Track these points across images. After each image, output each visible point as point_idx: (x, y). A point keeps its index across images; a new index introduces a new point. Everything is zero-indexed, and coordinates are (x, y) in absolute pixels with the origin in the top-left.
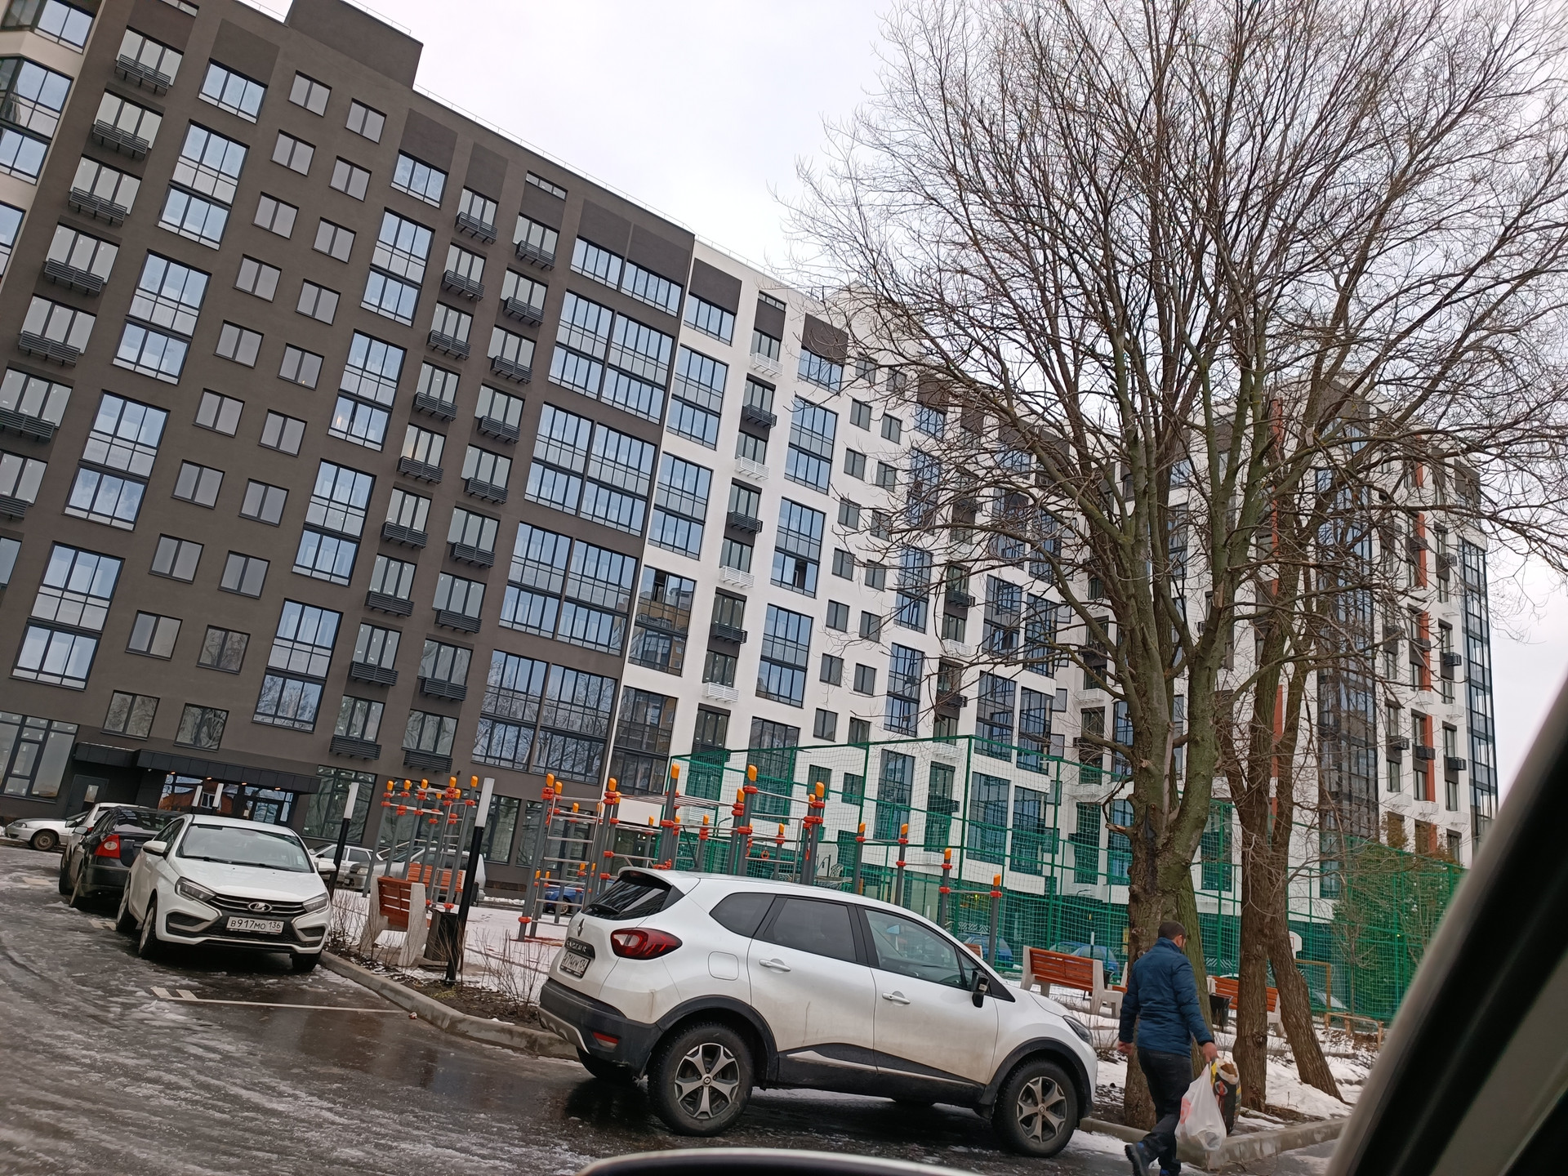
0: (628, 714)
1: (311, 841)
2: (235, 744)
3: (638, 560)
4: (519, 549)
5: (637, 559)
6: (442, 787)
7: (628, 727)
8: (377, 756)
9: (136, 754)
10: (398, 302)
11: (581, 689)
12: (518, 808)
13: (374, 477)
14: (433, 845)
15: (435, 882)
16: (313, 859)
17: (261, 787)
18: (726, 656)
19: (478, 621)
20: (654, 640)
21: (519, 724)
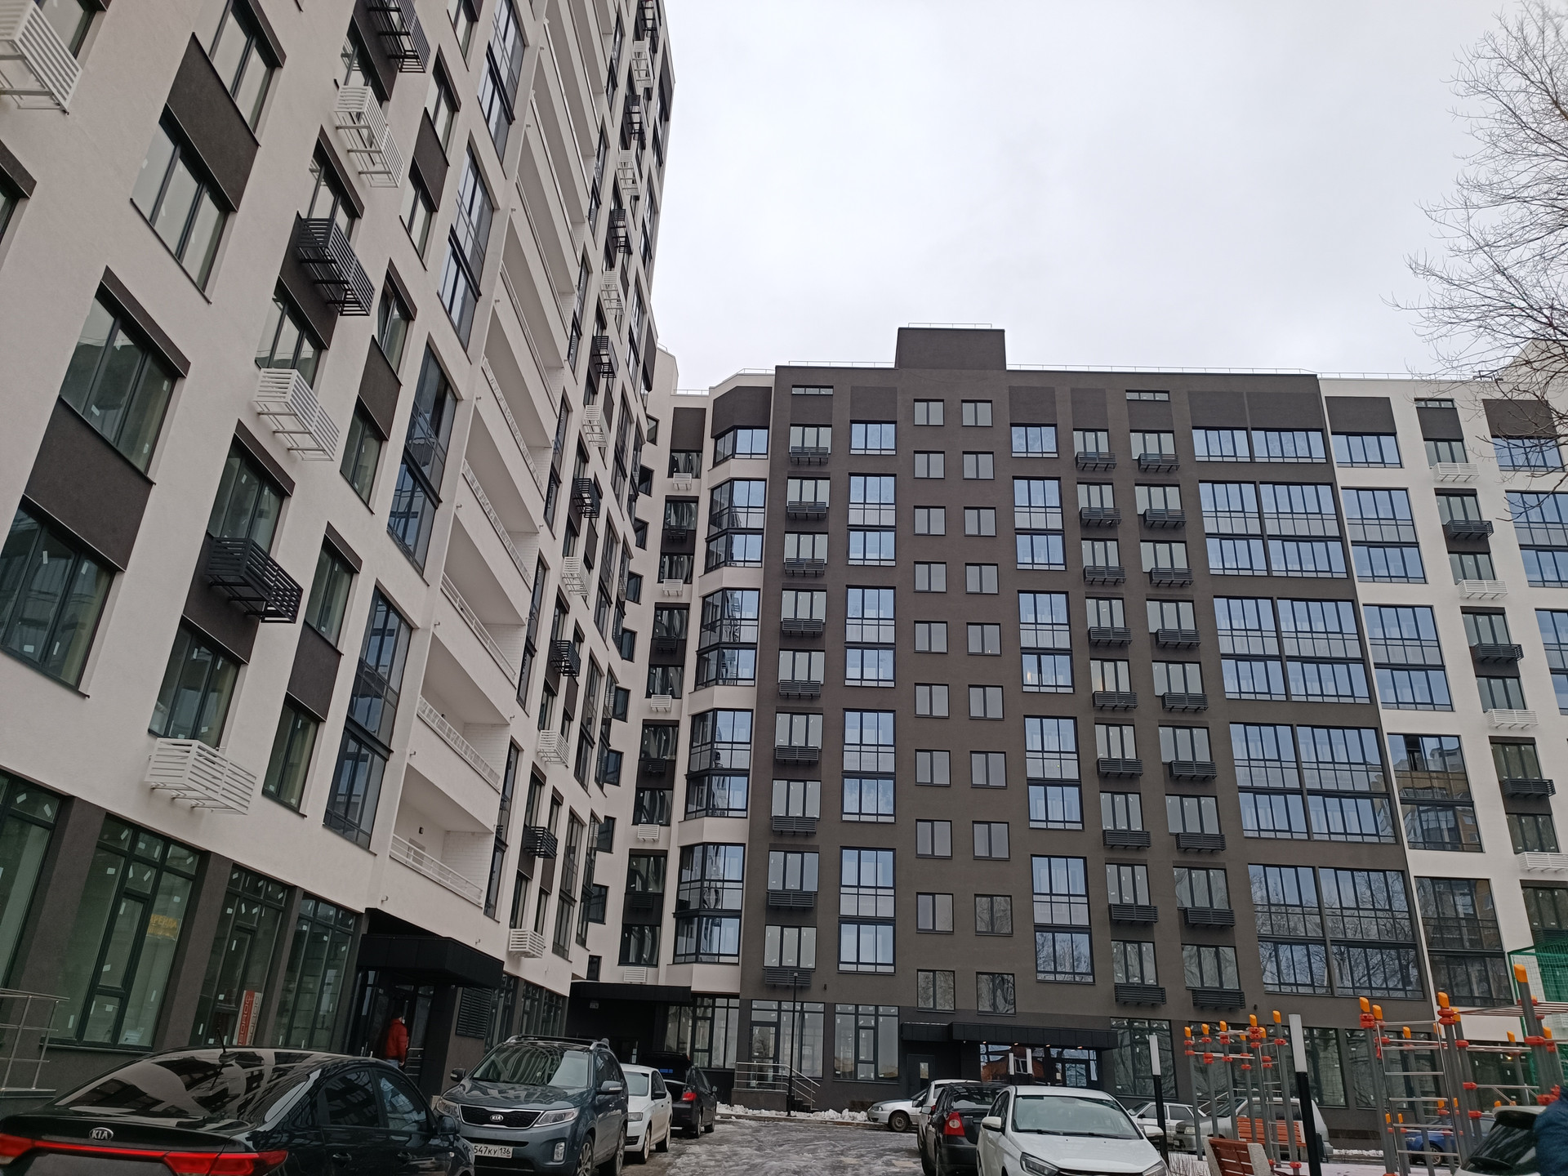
0: (1432, 909)
1: (1128, 1101)
2: (1030, 1006)
3: (1378, 730)
4: (1239, 752)
5: (1376, 729)
6: (1243, 1027)
7: (1439, 925)
8: (1164, 1000)
9: (950, 1026)
10: (1047, 553)
11: (1362, 889)
12: (1337, 1038)
13: (1075, 718)
14: (1255, 1094)
15: (1270, 1138)
16: (1135, 1119)
17: (1064, 1048)
18: (1535, 815)
19: (1221, 837)
20: (1432, 815)
21: (1305, 942)
